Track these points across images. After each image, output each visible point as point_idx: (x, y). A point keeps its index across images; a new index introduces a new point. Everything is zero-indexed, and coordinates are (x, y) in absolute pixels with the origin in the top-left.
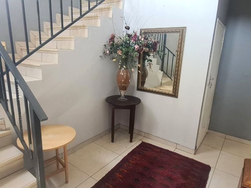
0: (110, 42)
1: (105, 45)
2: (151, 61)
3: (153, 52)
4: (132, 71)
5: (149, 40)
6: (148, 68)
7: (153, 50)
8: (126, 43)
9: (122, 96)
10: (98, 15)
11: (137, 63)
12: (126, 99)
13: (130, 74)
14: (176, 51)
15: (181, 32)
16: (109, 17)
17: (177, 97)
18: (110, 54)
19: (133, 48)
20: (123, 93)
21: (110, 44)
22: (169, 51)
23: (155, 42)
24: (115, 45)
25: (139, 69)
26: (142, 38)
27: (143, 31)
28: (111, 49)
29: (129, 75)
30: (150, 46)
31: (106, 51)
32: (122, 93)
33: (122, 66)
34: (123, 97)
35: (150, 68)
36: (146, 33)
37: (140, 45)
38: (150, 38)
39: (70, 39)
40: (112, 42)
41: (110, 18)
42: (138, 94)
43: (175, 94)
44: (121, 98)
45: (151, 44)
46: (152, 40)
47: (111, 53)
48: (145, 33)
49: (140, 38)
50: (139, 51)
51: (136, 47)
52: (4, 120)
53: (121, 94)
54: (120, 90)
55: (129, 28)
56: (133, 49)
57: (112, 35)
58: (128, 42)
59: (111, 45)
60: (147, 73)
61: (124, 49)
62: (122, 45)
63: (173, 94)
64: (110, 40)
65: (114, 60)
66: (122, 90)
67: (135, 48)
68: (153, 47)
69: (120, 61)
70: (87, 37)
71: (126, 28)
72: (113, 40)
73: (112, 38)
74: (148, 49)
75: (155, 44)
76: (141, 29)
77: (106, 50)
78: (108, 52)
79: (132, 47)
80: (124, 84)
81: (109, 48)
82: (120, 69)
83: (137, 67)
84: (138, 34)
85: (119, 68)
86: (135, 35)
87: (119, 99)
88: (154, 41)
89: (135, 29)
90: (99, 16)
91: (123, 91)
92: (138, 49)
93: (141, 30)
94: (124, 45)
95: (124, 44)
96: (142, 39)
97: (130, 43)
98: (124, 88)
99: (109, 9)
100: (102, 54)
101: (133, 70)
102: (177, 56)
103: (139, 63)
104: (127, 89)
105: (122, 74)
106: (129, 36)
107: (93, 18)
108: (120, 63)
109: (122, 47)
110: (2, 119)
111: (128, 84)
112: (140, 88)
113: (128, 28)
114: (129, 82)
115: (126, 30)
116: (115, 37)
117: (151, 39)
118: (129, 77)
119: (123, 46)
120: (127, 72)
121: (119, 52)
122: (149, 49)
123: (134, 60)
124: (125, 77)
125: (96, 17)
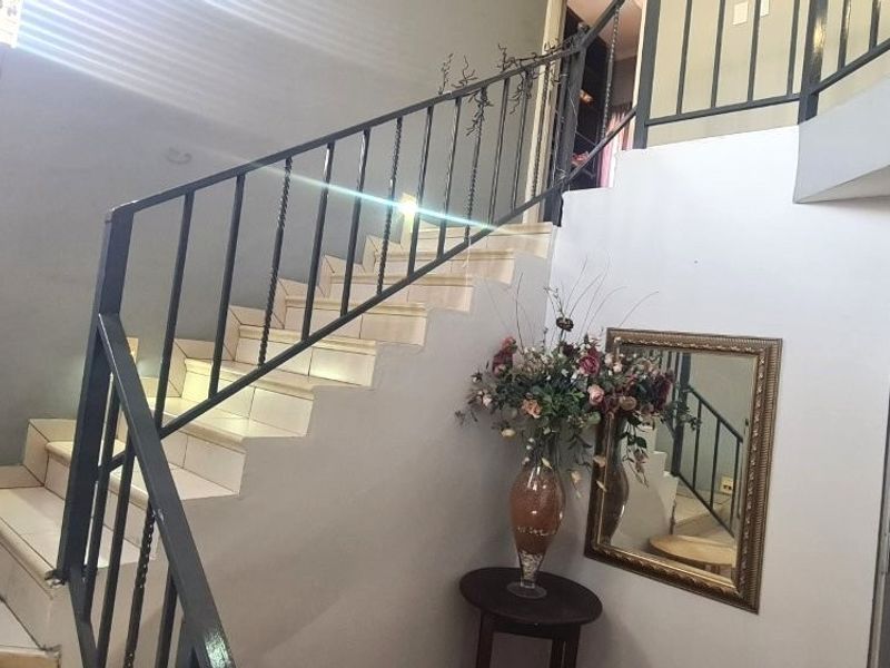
0: (495, 364)
1: (479, 376)
2: (642, 443)
3: (652, 413)
4: (572, 480)
5: (636, 369)
6: (629, 468)
7: (651, 407)
8: (556, 374)
9: (526, 577)
10: (467, 276)
11: (592, 451)
12: (543, 592)
13: (563, 491)
14: (747, 424)
15: (765, 355)
16: (503, 281)
17: (754, 609)
18: (494, 408)
19: (582, 396)
20: (530, 564)
21: (496, 370)
22: (702, 401)
23: (659, 378)
24: (513, 378)
25: (597, 472)
26: (614, 361)
27: (619, 339)
28: (499, 390)
29: (561, 495)
30: (642, 388)
31: (482, 397)
32: (526, 564)
33: (535, 458)
34: (526, 582)
35: (640, 469)
36: (629, 344)
37: (609, 385)
38: (643, 362)
39: (364, 351)
40: (503, 367)
41: (503, 284)
42: (590, 574)
43: (747, 595)
44: (522, 584)
45: (644, 382)
46: (650, 370)
47: (498, 403)
48: (625, 345)
49: (608, 360)
50: (600, 408)
51: (595, 392)
52: (60, 656)
53: (522, 566)
54: (519, 550)
55: (572, 325)
56: (580, 399)
57: (507, 341)
58: (564, 372)
59: (498, 377)
60: (624, 488)
61: (548, 398)
62: (541, 383)
63: (740, 595)
64: (497, 356)
65: (509, 432)
66: (528, 553)
67: (587, 394)
68: (652, 395)
69: (531, 440)
70: (421, 344)
71: (559, 323)
72: (507, 359)
73: (506, 353)
74: (633, 400)
75: (661, 385)
76: (609, 330)
77: (480, 393)
78: (487, 401)
79: (579, 390)
80: (538, 529)
81: (494, 386)
82: (528, 466)
83: (591, 464)
84: (601, 348)
85: (524, 463)
86: (592, 351)
87: (511, 586)
88: (655, 373)
89: (590, 328)
90: (470, 279)
91: (530, 556)
92: (600, 400)
93: (611, 333)
94: (550, 381)
95: (549, 378)
96: (618, 368)
97: (570, 375)
98: (537, 546)
99: (502, 255)
100: (462, 406)
101: (576, 476)
102: (751, 440)
103: (598, 452)
104: (547, 552)
105: (535, 488)
106: (569, 351)
107: (447, 283)
108: (529, 448)
109: (542, 386)
110: (51, 649)
111: (554, 532)
112: (595, 549)
113: (565, 325)
114: (559, 522)
115: (559, 330)
116: (516, 347)
117: (647, 367)
118: (557, 502)
119: (547, 385)
120: (551, 483)
121: (532, 409)
122: (638, 402)
123: (581, 440)
124: (543, 500)
125: (457, 282)
